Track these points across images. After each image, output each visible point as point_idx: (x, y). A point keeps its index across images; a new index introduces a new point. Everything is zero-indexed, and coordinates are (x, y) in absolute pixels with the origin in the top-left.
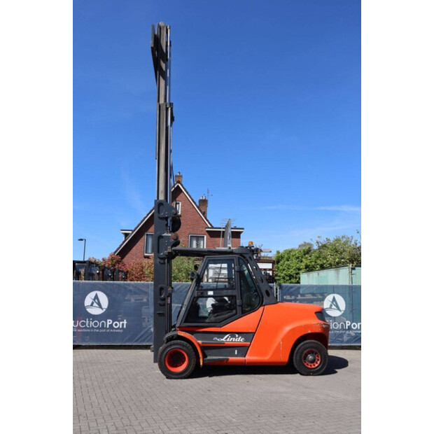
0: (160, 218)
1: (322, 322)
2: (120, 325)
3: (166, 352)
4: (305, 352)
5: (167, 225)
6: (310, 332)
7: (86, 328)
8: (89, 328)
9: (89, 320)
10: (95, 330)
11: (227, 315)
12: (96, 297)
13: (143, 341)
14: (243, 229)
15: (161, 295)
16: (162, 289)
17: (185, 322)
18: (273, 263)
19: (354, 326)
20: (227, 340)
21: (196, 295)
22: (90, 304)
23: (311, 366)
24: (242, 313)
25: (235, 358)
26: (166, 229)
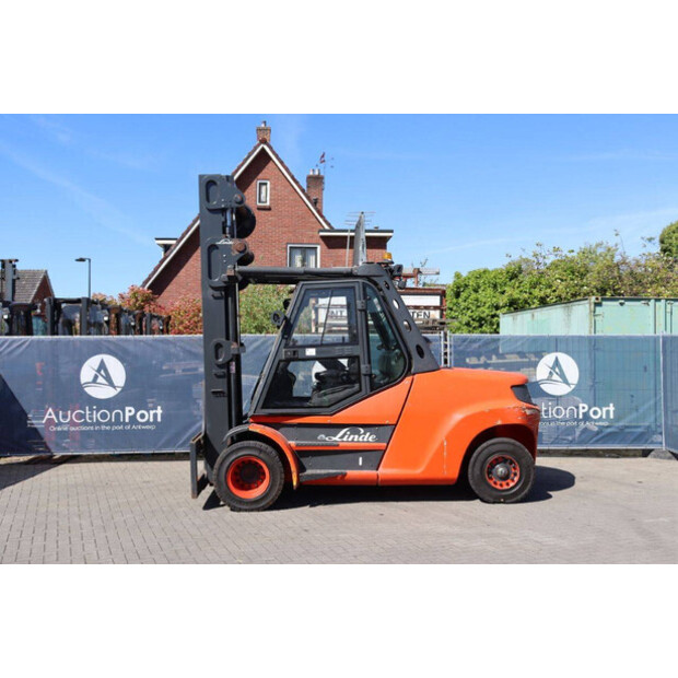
0: (211, 211)
1: (525, 405)
2: (149, 416)
3: (227, 464)
4: (491, 459)
5: (224, 223)
6: (499, 423)
7: (85, 424)
8: (93, 424)
9: (91, 410)
10: (103, 427)
11: (342, 394)
12: (102, 366)
14: (392, 231)
15: (217, 358)
16: (218, 346)
18: (443, 294)
19: (595, 413)
20: (342, 438)
21: (283, 357)
22: (91, 380)
23: (501, 485)
24: (372, 389)
25: (358, 473)
26: (224, 232)
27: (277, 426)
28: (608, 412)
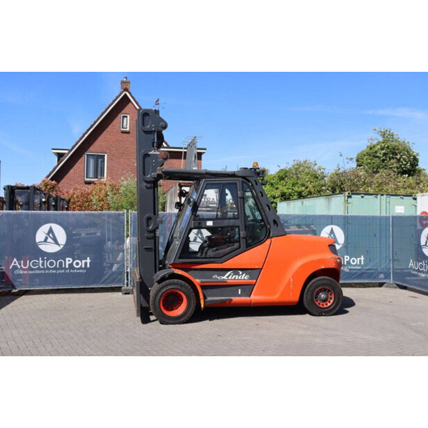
0: (146, 132)
1: (336, 257)
2: (82, 263)
3: (160, 294)
4: (317, 290)
5: (154, 141)
6: (323, 267)
7: (39, 269)
8: (44, 269)
9: (43, 259)
10: (51, 271)
12: (51, 231)
13: (112, 282)
14: (205, 149)
15: (148, 226)
16: (149, 219)
17: (180, 258)
19: (354, 261)
20: (228, 277)
21: (192, 227)
22: (43, 240)
23: (323, 305)
24: (247, 247)
25: (238, 299)
26: (153, 146)
27: (186, 270)
28: (360, 261)
